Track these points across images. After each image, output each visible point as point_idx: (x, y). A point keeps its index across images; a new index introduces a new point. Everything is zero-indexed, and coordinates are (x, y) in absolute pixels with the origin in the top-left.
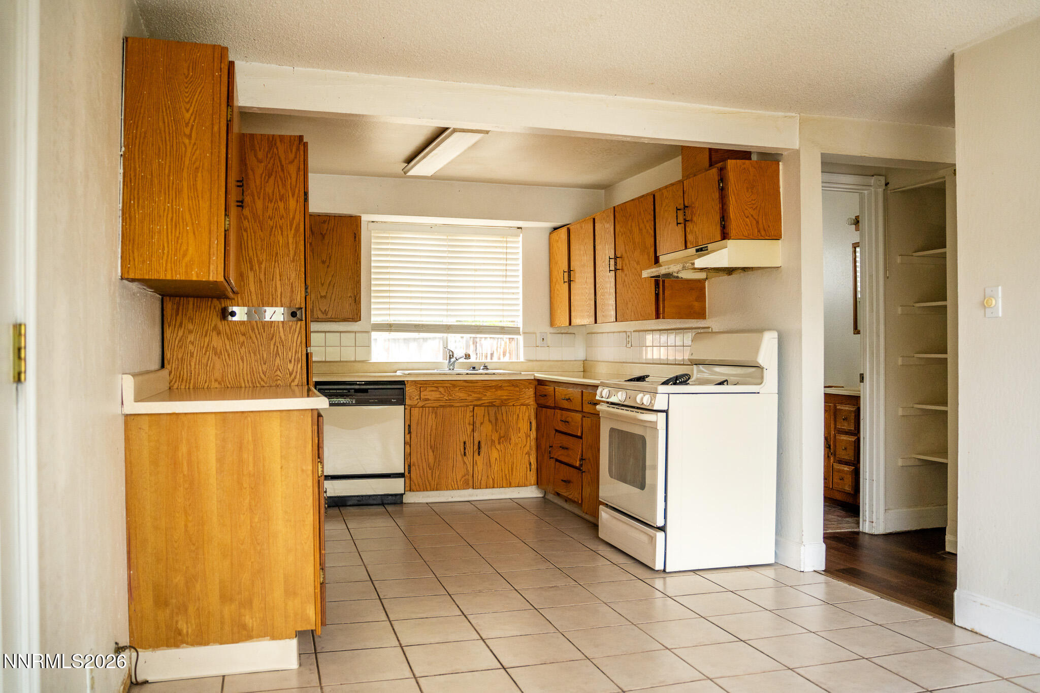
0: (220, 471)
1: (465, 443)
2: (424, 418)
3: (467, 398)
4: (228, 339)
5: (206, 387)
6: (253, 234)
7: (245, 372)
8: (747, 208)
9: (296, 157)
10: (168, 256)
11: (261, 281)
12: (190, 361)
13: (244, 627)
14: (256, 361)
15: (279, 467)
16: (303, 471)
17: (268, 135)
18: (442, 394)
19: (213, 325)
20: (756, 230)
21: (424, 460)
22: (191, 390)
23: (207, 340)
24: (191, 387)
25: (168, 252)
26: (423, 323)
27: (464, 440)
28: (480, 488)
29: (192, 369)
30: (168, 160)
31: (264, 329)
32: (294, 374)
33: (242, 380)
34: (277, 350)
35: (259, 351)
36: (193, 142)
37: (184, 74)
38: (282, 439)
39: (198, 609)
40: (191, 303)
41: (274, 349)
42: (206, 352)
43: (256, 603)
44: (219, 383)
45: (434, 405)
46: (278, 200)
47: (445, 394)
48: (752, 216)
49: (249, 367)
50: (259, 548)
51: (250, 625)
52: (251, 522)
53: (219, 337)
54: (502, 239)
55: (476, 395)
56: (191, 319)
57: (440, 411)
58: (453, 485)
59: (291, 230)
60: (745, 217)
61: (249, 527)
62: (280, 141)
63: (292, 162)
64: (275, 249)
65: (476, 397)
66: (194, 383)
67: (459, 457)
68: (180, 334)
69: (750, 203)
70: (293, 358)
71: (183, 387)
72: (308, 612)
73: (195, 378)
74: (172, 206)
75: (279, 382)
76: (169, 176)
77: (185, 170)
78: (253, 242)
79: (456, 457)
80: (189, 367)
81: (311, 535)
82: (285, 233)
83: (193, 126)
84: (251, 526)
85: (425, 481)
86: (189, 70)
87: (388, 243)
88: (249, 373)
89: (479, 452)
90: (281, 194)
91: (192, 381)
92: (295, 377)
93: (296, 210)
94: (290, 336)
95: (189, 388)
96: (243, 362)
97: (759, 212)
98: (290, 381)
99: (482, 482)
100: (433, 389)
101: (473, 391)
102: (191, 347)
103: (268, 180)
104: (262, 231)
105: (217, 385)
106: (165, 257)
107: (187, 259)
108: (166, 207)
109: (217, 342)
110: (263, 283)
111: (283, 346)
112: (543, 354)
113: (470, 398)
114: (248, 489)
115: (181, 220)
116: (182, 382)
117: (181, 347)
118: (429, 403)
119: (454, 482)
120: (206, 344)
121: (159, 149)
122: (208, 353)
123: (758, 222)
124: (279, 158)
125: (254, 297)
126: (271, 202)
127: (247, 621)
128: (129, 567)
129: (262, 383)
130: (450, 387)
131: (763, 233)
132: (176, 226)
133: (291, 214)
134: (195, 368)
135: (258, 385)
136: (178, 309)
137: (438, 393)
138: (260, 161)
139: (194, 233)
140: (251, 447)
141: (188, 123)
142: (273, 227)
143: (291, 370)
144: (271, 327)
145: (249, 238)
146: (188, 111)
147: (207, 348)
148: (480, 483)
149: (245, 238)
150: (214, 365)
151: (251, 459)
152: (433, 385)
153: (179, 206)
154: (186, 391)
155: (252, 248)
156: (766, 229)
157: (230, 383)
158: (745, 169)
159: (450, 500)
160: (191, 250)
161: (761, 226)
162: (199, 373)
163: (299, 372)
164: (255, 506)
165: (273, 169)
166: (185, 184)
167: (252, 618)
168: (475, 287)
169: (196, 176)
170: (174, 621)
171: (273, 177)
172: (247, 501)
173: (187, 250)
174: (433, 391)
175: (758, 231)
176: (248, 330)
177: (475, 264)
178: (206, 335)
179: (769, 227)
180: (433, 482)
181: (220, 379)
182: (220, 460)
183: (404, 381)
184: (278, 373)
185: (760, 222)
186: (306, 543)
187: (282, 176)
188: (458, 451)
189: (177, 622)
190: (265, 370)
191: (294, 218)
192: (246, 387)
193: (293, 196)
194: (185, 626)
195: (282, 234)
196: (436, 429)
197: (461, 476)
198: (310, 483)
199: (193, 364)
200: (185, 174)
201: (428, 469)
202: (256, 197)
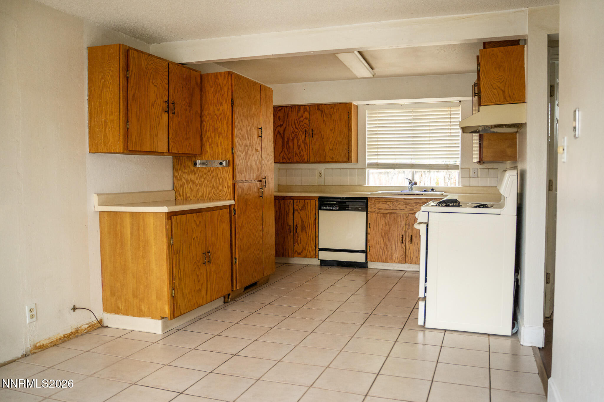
0: (131, 238)
1: (402, 236)
2: (378, 220)
3: (404, 209)
4: (199, 176)
5: (190, 199)
6: (209, 124)
7: (206, 193)
8: (495, 82)
9: (227, 83)
10: (103, 142)
11: (212, 147)
12: (184, 187)
13: (141, 310)
14: (211, 187)
15: (153, 239)
16: (162, 241)
17: (215, 73)
18: (389, 206)
19: (192, 170)
20: (503, 98)
21: (378, 244)
22: (184, 200)
23: (190, 177)
24: (184, 199)
25: (103, 140)
26: (397, 163)
27: (402, 234)
28: (412, 264)
29: (184, 191)
30: (102, 99)
31: (214, 171)
32: (227, 193)
33: (205, 196)
34: (220, 181)
35: (212, 182)
36: (110, 90)
37: (107, 60)
38: (154, 225)
39: (125, 299)
40: (184, 159)
41: (218, 181)
42: (190, 182)
43: (146, 300)
44: (195, 198)
45: (385, 212)
46: (220, 106)
47: (391, 206)
48: (499, 87)
49: (207, 190)
50: (146, 275)
51: (144, 310)
52: (143, 263)
53: (195, 175)
54: (448, 109)
55: (410, 207)
56: (184, 167)
57: (388, 216)
58: (395, 260)
59: (225, 120)
60: (493, 88)
61: (142, 265)
62: (220, 75)
63: (225, 85)
64: (218, 130)
65: (411, 209)
66: (185, 197)
67: (399, 244)
68: (180, 174)
69: (498, 78)
70: (227, 186)
71: (181, 199)
72: (165, 308)
73: (185, 195)
74: (104, 120)
75: (220, 198)
76: (103, 106)
77: (108, 104)
78: (209, 128)
79: (397, 244)
80: (183, 190)
81: (166, 273)
82: (223, 122)
83: (110, 83)
84: (143, 265)
85: (378, 256)
86: (108, 57)
87: (376, 117)
88: (207, 192)
89: (411, 242)
90: (221, 102)
91: (184, 196)
92: (228, 196)
93: (227, 110)
94: (225, 175)
95: (183, 200)
96: (205, 188)
97: (505, 84)
98: (225, 197)
99: (413, 260)
100: (384, 202)
101: (408, 205)
102: (184, 180)
103: (215, 96)
104: (213, 122)
105: (194, 198)
106: (102, 143)
107: (110, 143)
108: (102, 121)
109: (194, 178)
110: (213, 148)
111: (222, 180)
112: (474, 182)
113: (406, 209)
114: (142, 247)
115: (107, 126)
116: (180, 197)
117: (180, 180)
118: (382, 211)
119: (395, 258)
120: (190, 179)
121: (99, 94)
122: (191, 183)
123: (504, 92)
124: (220, 84)
125: (209, 155)
126: (216, 107)
127: (142, 308)
128: (102, 277)
129: (213, 198)
130: (394, 202)
131: (508, 99)
132: (106, 128)
133: (225, 112)
134: (185, 190)
135: (211, 199)
136: (179, 162)
137: (387, 205)
138: (211, 87)
139: (112, 131)
140: (143, 229)
141: (109, 82)
142: (217, 120)
143: (225, 192)
144: (217, 170)
145: (207, 126)
146: (108, 76)
147: (190, 181)
148: (412, 260)
149: (205, 126)
150: (193, 189)
151: (142, 234)
152: (384, 201)
153: (106, 119)
154: (182, 201)
155: (208, 130)
156: (511, 96)
157: (200, 198)
158: (494, 54)
159: (396, 269)
160: (111, 139)
161: (507, 94)
162: (187, 193)
163: (229, 193)
164: (145, 256)
165: (217, 90)
166: (108, 109)
167: (144, 307)
168: (429, 140)
169: (112, 105)
170: (117, 303)
171: (217, 94)
172: (141, 253)
173: (110, 139)
174: (384, 204)
175: (504, 98)
176: (207, 172)
177: (430, 126)
178: (190, 175)
179: (514, 94)
180: (383, 257)
181: (195, 196)
182: (132, 233)
183: (367, 198)
184: (220, 193)
185: (506, 91)
186: (164, 276)
187: (221, 93)
188: (398, 240)
189: (118, 303)
190: (214, 191)
191: (226, 114)
192: (206, 200)
193: (226, 103)
194: (121, 305)
195: (221, 123)
196: (385, 226)
197: (400, 256)
198: (165, 247)
199: (185, 188)
200: (108, 105)
201: (380, 250)
202: (210, 105)
